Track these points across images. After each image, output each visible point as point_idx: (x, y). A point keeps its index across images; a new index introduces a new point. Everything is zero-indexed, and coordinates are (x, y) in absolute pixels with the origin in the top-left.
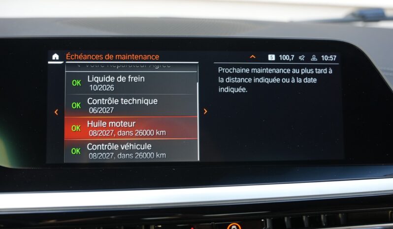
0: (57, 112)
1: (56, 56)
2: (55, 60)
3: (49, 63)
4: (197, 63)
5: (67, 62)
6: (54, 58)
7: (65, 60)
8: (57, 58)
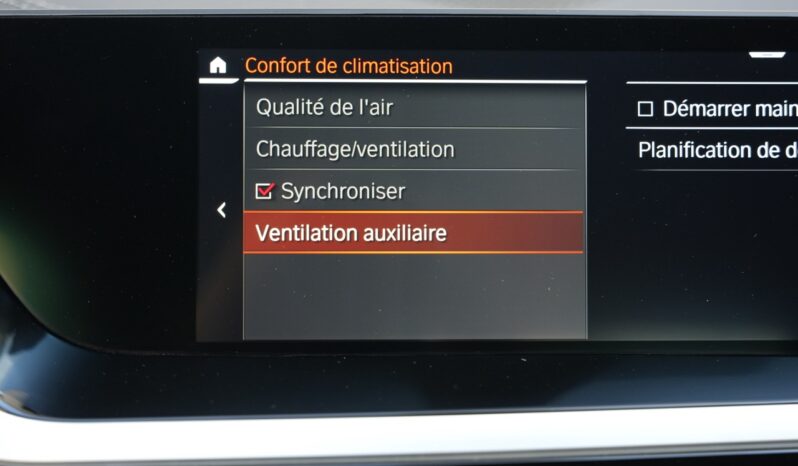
0: (224, 210)
1: (218, 64)
2: (218, 75)
3: (203, 81)
4: (584, 82)
5: (247, 80)
6: (213, 70)
7: (243, 74)
8: (223, 70)
